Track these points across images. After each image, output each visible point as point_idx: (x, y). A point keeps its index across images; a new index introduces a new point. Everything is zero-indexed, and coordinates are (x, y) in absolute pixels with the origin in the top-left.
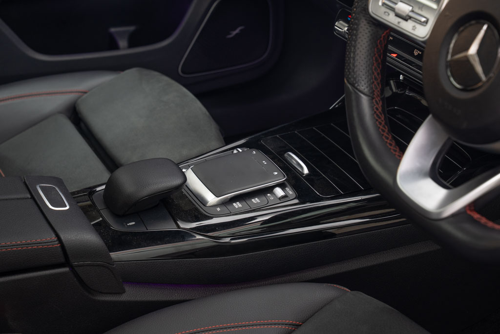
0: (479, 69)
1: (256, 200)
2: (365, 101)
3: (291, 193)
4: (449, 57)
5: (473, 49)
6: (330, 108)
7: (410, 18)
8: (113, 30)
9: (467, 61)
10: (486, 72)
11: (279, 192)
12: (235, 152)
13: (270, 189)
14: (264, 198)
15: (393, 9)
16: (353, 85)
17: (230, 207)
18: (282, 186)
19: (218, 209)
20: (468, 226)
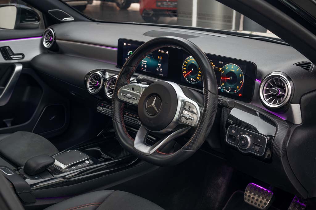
0: (156, 109)
1: (80, 165)
2: (119, 124)
3: (91, 162)
4: (146, 107)
5: (153, 104)
6: (98, 136)
7: (131, 98)
8: (4, 120)
9: (152, 107)
10: (158, 109)
11: (87, 162)
12: (68, 151)
13: (84, 161)
14: (82, 164)
15: (126, 96)
16: (115, 120)
17: (71, 169)
18: (87, 160)
19: (67, 170)
20: (157, 156)
